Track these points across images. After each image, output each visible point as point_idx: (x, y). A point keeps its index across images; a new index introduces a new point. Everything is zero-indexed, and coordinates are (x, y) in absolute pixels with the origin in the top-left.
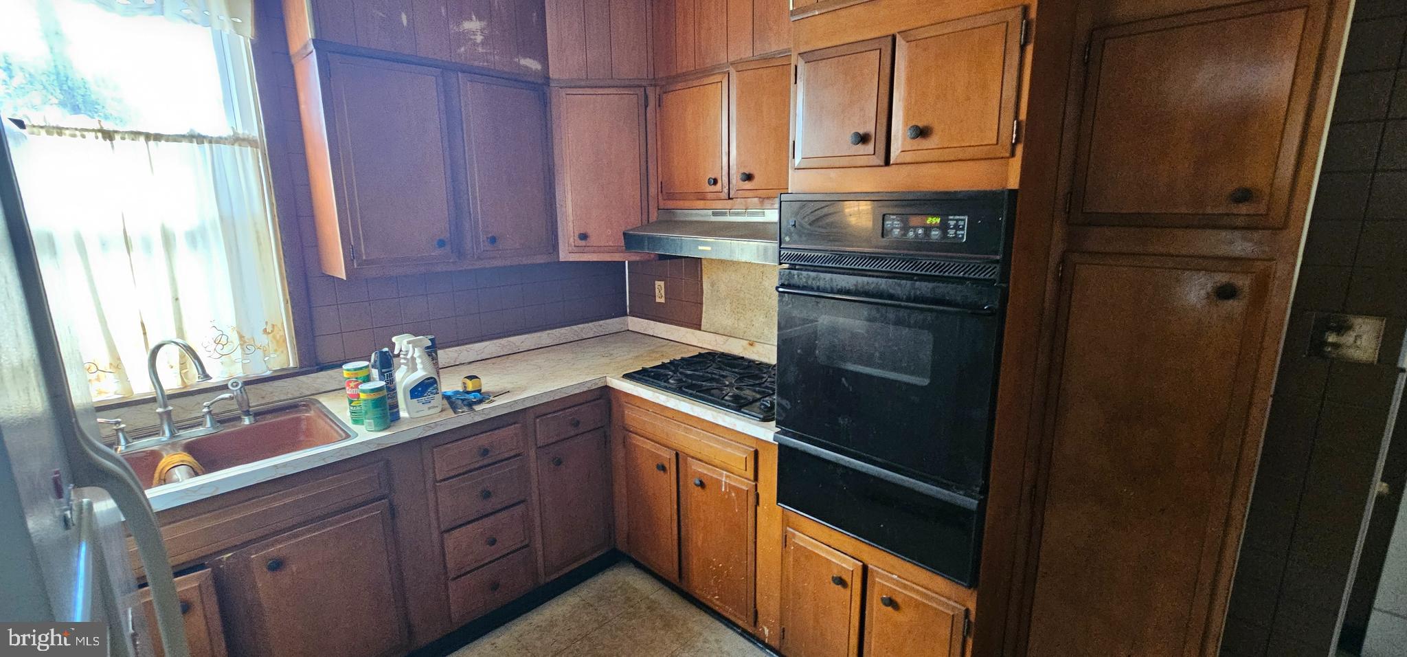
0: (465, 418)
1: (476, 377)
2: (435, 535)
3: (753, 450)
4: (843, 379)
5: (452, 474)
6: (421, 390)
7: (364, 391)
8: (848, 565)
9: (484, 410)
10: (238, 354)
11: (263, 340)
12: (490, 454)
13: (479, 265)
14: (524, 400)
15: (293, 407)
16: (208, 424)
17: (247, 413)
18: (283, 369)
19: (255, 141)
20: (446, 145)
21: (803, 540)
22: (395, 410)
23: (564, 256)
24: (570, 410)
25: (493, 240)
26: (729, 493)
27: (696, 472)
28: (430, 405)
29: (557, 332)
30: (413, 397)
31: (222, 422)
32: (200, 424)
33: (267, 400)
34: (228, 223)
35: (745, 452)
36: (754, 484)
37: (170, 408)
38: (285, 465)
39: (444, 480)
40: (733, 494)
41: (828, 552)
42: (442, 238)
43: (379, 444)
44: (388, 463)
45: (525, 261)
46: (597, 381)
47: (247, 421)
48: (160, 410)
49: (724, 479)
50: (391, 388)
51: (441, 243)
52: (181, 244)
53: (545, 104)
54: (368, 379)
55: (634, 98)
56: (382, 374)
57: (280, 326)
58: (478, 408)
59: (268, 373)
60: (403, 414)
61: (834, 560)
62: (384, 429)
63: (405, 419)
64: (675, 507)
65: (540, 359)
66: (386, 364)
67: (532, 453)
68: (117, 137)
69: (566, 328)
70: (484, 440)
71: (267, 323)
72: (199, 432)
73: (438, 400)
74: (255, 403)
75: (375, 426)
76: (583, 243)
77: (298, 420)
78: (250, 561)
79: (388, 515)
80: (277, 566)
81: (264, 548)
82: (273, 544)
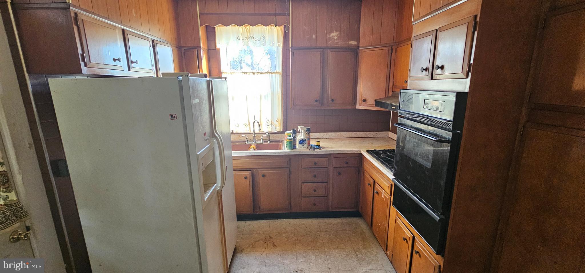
0: (312, 152)
1: (319, 141)
2: (300, 184)
3: (391, 184)
4: (410, 161)
5: (306, 167)
6: (302, 141)
7: (287, 139)
8: (409, 235)
9: (317, 151)
10: (270, 126)
11: (275, 123)
12: (317, 165)
13: (328, 108)
14: (330, 151)
15: (279, 141)
16: (261, 141)
17: (269, 140)
18: (279, 131)
19: (280, 73)
20: (321, 72)
21: (399, 222)
22: (295, 146)
23: (358, 107)
24: (345, 158)
25: (333, 100)
26: (384, 198)
27: (377, 188)
28: (303, 146)
29: (358, 133)
30: (300, 143)
31: (264, 141)
32: (260, 141)
33: (274, 138)
34: (272, 93)
35: (389, 184)
36: (390, 197)
37: (255, 136)
38: (267, 152)
39: (303, 168)
40: (385, 199)
41: (405, 228)
42: (316, 99)
43: (288, 153)
44: (290, 159)
45: (343, 108)
46: (357, 151)
47: (269, 142)
48: (254, 136)
49: (383, 193)
50: (294, 139)
51: (316, 101)
52: (263, 97)
53: (357, 56)
54: (290, 136)
55: (387, 51)
56: (293, 135)
57: (280, 120)
58: (316, 150)
59: (276, 132)
60: (297, 147)
61: (406, 232)
62: (291, 150)
63: (297, 149)
64: (372, 200)
65: (347, 141)
66: (295, 133)
67: (332, 168)
68: (255, 74)
69: (362, 132)
70: (316, 160)
71: (277, 119)
72: (259, 142)
73: (306, 145)
74: (271, 139)
75: (289, 148)
76: (364, 103)
77: (278, 144)
78: (259, 173)
79: (289, 173)
80: (264, 176)
81: (262, 171)
82: (264, 171)
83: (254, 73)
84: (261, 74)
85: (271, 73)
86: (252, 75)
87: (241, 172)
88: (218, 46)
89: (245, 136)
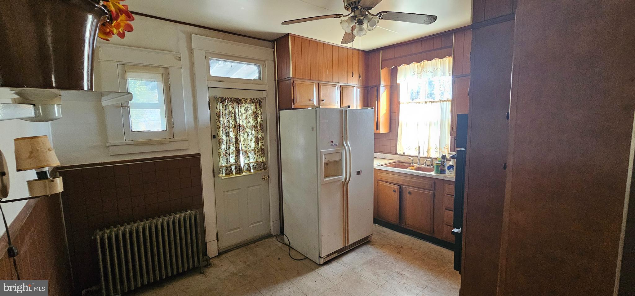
2: (443, 210)
5: (450, 194)
6: (450, 167)
10: (439, 152)
16: (425, 165)
17: (432, 165)
19: (451, 100)
22: (444, 171)
31: (428, 165)
34: (442, 120)
37: (420, 159)
39: (447, 194)
43: (432, 176)
44: (435, 183)
47: (431, 167)
48: (418, 159)
57: (449, 147)
63: (446, 174)
72: (423, 166)
75: (436, 173)
78: (406, 189)
79: (433, 196)
80: (410, 193)
81: (409, 188)
82: (411, 188)
83: (426, 102)
84: (432, 103)
85: (443, 101)
86: (424, 104)
87: (392, 185)
88: (398, 82)
89: (412, 158)
